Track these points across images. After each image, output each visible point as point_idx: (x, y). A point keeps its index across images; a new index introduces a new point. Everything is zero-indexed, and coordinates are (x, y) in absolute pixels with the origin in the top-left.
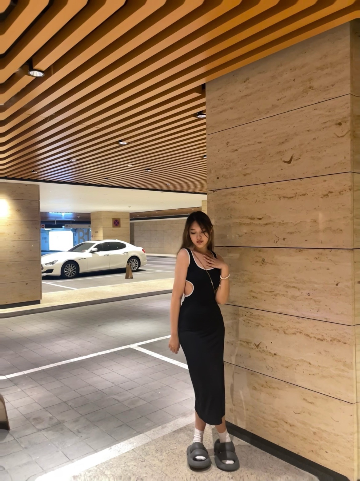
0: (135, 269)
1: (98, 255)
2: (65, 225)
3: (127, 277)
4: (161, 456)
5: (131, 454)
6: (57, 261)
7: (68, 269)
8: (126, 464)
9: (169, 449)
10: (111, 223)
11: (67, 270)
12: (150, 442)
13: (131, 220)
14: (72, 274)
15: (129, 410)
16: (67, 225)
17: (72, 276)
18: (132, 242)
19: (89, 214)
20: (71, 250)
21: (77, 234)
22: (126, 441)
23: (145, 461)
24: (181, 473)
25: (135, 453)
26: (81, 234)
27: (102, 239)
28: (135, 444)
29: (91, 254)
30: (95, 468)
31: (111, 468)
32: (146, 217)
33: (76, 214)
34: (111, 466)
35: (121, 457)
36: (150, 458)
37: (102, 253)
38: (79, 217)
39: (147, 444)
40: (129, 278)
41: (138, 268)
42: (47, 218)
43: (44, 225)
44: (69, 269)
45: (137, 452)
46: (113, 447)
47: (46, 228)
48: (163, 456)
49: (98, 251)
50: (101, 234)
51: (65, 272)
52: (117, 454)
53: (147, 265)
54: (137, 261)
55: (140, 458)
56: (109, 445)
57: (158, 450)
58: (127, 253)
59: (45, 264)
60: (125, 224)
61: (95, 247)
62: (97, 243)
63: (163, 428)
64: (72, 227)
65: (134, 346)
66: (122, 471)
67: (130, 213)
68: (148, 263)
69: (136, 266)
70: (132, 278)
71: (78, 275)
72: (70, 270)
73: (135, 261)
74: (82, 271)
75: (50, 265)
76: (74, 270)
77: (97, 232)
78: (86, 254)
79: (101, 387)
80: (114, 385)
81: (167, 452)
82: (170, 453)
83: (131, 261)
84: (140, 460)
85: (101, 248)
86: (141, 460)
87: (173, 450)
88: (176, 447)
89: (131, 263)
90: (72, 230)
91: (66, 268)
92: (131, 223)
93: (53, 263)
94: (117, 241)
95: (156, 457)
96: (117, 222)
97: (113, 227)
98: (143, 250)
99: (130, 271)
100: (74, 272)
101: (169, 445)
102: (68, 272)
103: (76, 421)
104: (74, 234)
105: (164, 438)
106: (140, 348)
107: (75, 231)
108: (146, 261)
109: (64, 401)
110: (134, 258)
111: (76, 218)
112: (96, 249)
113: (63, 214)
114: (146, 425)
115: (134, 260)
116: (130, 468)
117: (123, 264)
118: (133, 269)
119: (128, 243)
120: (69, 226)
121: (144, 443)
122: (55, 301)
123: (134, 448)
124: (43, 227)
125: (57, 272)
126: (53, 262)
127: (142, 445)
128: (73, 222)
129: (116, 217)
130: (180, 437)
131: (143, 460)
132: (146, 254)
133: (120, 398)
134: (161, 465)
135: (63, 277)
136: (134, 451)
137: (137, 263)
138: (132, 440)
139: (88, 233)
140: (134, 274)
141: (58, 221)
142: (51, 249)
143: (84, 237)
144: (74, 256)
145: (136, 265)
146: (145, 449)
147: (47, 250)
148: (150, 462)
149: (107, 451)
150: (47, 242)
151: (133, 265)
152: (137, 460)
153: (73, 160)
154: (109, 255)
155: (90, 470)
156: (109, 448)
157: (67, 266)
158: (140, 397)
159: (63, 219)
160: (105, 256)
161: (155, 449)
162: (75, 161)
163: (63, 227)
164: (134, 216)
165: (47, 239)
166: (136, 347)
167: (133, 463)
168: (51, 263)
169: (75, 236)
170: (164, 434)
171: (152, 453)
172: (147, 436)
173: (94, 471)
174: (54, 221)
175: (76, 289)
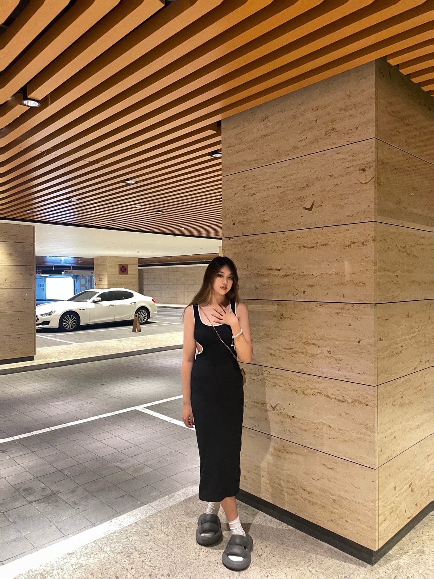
0: (144, 321)
1: (102, 305)
2: (65, 271)
3: (134, 331)
4: (167, 529)
5: (134, 527)
6: (55, 311)
7: (67, 320)
8: (128, 539)
9: (177, 521)
10: (117, 269)
11: (66, 322)
12: (155, 513)
13: (139, 266)
14: (72, 327)
15: (133, 479)
16: (67, 271)
17: (71, 328)
18: (141, 291)
19: (93, 258)
20: (71, 300)
21: (78, 282)
22: (128, 513)
23: (149, 535)
24: (188, 547)
25: (138, 526)
26: (83, 281)
27: (107, 287)
28: (138, 516)
29: (94, 303)
30: (93, 544)
31: (111, 543)
32: (157, 263)
33: (78, 259)
34: (111, 541)
35: (121, 532)
36: (155, 531)
37: (106, 304)
38: (81, 262)
39: (152, 515)
40: (137, 331)
41: (147, 320)
42: (44, 262)
43: (41, 271)
44: (69, 320)
45: (141, 525)
46: (114, 520)
47: (42, 274)
48: (169, 529)
49: (101, 301)
50: (105, 282)
51: (64, 324)
52: (118, 528)
53: (157, 316)
54: (145, 312)
55: (144, 532)
56: (109, 518)
57: (164, 523)
58: (135, 303)
59: (41, 315)
60: (133, 271)
61: (98, 297)
62: (101, 292)
63: (170, 498)
64: (72, 273)
65: (140, 408)
66: (124, 547)
67: (139, 259)
68: (158, 315)
69: (145, 318)
70: (140, 331)
71: (79, 327)
72: (70, 322)
73: (144, 312)
74: (82, 323)
75: (47, 316)
76: (74, 322)
77: (101, 280)
78: (88, 304)
79: (101, 453)
80: (117, 451)
81: (174, 524)
82: (178, 525)
83: (139, 312)
84: (143, 534)
85: (105, 297)
86: (145, 534)
87: (181, 522)
88: (184, 518)
89: (139, 314)
90: (72, 277)
91: (65, 319)
92: (139, 270)
93: (50, 314)
94: (123, 289)
95: (161, 530)
96: (124, 268)
97: (119, 274)
98: (152, 300)
99: (138, 324)
100: (74, 325)
101: (177, 516)
102: (67, 324)
103: (73, 491)
104: (74, 281)
105: (171, 509)
106: (147, 410)
107: (76, 277)
108: (156, 312)
109: (59, 469)
110: (143, 309)
111: (78, 263)
112: (100, 299)
113: (63, 259)
114: (152, 494)
115: (142, 311)
116: (132, 543)
117: (131, 316)
118: (142, 321)
119: (136, 292)
120: (70, 272)
121: (148, 514)
122: (51, 357)
123: (137, 520)
124: (39, 273)
125: (54, 324)
126: (50, 312)
127: (147, 517)
128: (74, 268)
129: (124, 263)
130: (189, 508)
131: (147, 534)
132: (156, 305)
133: (122, 466)
134: (167, 539)
135: (61, 329)
136: (138, 524)
137: (146, 315)
138: (135, 511)
139: (91, 280)
140: (142, 327)
141: (56, 267)
142: (48, 298)
143: (87, 285)
144: (75, 306)
145: (145, 316)
146: (150, 521)
147: (45, 299)
148: (155, 536)
149: (106, 524)
150: (44, 290)
151: (141, 316)
152: (141, 534)
153: (73, 199)
154: (115, 305)
155: (87, 546)
156: (110, 521)
157: (66, 317)
158: (145, 464)
159: (63, 264)
160: (109, 306)
161: (161, 522)
162: (76, 200)
163: (63, 273)
164: (143, 262)
165: (44, 286)
166: (143, 409)
167: (135, 538)
168: (47, 314)
169: (76, 284)
170: (171, 505)
171: (157, 525)
172: (152, 507)
173: (91, 547)
174: (52, 267)
175: (75, 344)
